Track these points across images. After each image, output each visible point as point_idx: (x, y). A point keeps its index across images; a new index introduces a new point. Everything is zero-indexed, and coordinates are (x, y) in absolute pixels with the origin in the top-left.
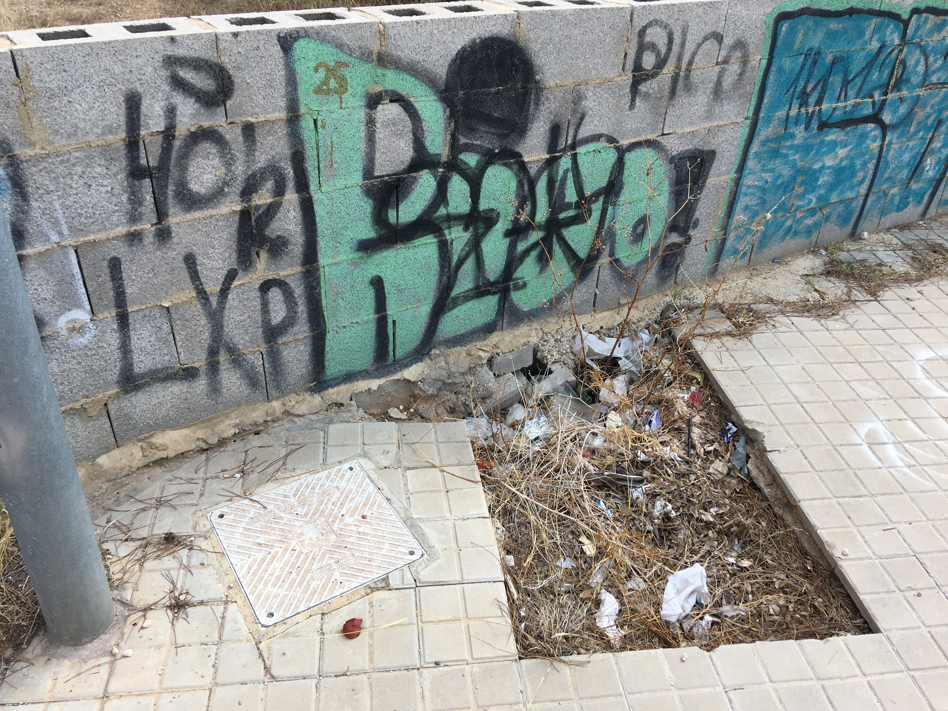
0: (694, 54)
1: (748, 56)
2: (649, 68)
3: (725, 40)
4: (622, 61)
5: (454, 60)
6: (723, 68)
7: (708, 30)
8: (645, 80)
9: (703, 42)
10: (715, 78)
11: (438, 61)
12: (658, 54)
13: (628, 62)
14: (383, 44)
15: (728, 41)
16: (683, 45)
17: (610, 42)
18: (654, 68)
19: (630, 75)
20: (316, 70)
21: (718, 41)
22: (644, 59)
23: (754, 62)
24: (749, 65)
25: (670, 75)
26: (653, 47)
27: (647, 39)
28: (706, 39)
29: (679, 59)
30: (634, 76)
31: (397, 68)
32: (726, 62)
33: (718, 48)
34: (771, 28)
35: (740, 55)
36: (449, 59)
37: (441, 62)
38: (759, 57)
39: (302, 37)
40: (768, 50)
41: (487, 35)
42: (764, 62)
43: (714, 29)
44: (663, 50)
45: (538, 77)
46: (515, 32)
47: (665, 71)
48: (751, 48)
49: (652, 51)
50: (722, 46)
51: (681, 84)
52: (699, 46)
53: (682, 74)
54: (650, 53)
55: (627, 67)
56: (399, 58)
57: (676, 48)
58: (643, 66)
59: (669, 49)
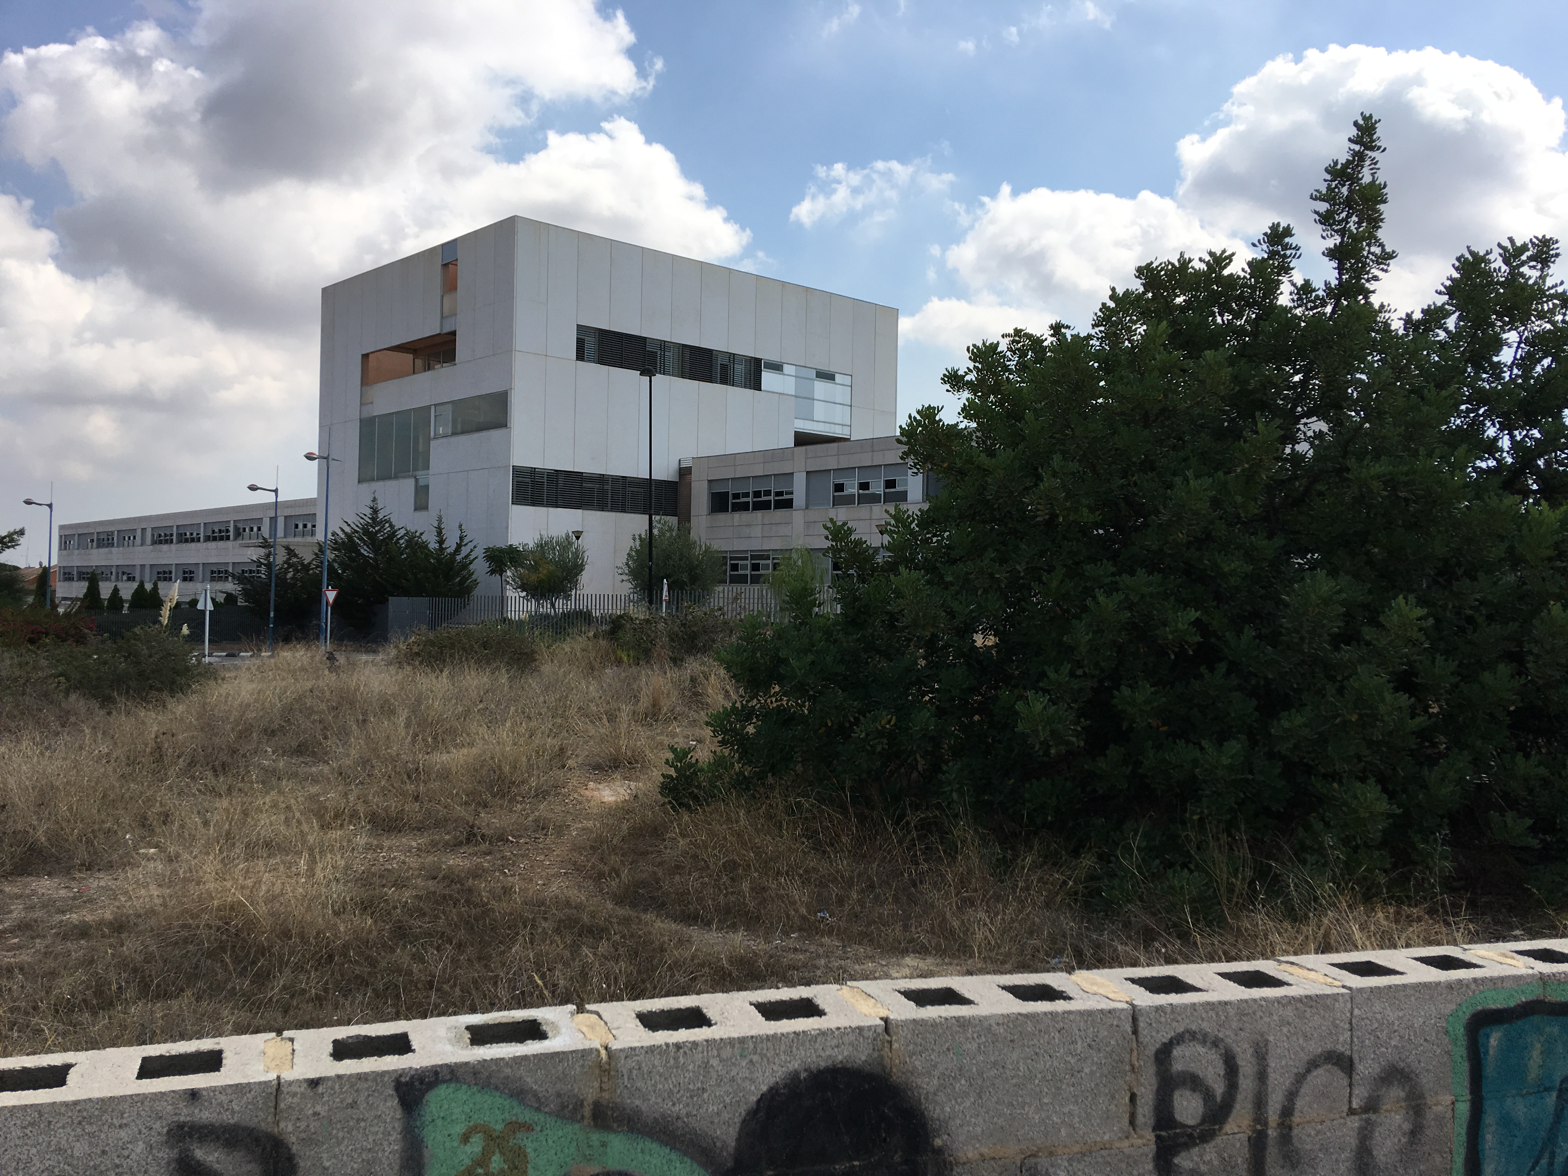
0: (1292, 1096)
1: (1422, 1096)
2: (1191, 1122)
3: (1360, 1067)
4: (1127, 1109)
5: (753, 1113)
6: (1367, 1121)
7: (1315, 1048)
8: (1187, 1146)
9: (1308, 1071)
10: (1352, 1141)
11: (718, 1114)
12: (1208, 1095)
13: (1140, 1111)
14: (604, 1086)
15: (1366, 1068)
16: (1262, 1076)
17: (1092, 1073)
18: (1203, 1122)
19: (1150, 1136)
20: (465, 1138)
21: (1342, 1069)
22: (1176, 1103)
23: (1440, 1108)
24: (1430, 1115)
25: (1244, 1137)
26: (1194, 1082)
27: (1178, 1066)
28: (1313, 1064)
29: (1260, 1103)
30: (1158, 1137)
31: (631, 1130)
32: (1372, 1106)
33: (1346, 1082)
34: (1463, 1041)
35: (1402, 1094)
36: (743, 1110)
37: (726, 1116)
38: (1448, 1099)
39: (444, 1081)
40: (1466, 1083)
41: (823, 1064)
42: (1464, 1108)
43: (1329, 1047)
44: (1219, 1088)
45: (938, 1142)
46: (881, 1057)
47: (1230, 1127)
48: (1426, 1081)
49: (1194, 1090)
50: (1356, 1077)
51: (1272, 1154)
52: (1300, 1079)
53: (1272, 1133)
54: (1188, 1093)
55: (1140, 1120)
56: (638, 1112)
57: (1246, 1084)
58: (1178, 1117)
59: (1232, 1085)
